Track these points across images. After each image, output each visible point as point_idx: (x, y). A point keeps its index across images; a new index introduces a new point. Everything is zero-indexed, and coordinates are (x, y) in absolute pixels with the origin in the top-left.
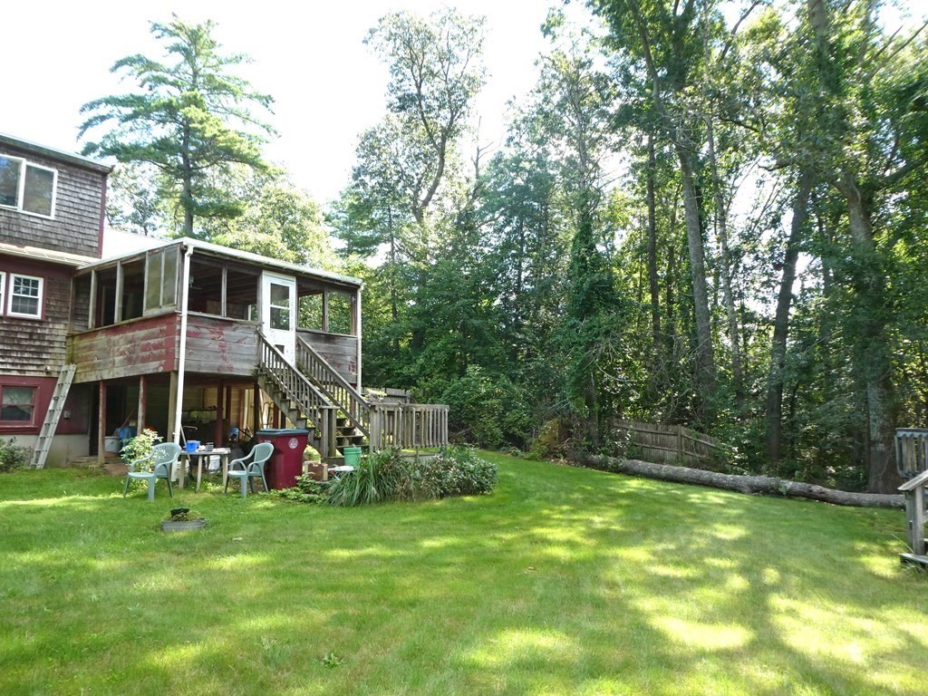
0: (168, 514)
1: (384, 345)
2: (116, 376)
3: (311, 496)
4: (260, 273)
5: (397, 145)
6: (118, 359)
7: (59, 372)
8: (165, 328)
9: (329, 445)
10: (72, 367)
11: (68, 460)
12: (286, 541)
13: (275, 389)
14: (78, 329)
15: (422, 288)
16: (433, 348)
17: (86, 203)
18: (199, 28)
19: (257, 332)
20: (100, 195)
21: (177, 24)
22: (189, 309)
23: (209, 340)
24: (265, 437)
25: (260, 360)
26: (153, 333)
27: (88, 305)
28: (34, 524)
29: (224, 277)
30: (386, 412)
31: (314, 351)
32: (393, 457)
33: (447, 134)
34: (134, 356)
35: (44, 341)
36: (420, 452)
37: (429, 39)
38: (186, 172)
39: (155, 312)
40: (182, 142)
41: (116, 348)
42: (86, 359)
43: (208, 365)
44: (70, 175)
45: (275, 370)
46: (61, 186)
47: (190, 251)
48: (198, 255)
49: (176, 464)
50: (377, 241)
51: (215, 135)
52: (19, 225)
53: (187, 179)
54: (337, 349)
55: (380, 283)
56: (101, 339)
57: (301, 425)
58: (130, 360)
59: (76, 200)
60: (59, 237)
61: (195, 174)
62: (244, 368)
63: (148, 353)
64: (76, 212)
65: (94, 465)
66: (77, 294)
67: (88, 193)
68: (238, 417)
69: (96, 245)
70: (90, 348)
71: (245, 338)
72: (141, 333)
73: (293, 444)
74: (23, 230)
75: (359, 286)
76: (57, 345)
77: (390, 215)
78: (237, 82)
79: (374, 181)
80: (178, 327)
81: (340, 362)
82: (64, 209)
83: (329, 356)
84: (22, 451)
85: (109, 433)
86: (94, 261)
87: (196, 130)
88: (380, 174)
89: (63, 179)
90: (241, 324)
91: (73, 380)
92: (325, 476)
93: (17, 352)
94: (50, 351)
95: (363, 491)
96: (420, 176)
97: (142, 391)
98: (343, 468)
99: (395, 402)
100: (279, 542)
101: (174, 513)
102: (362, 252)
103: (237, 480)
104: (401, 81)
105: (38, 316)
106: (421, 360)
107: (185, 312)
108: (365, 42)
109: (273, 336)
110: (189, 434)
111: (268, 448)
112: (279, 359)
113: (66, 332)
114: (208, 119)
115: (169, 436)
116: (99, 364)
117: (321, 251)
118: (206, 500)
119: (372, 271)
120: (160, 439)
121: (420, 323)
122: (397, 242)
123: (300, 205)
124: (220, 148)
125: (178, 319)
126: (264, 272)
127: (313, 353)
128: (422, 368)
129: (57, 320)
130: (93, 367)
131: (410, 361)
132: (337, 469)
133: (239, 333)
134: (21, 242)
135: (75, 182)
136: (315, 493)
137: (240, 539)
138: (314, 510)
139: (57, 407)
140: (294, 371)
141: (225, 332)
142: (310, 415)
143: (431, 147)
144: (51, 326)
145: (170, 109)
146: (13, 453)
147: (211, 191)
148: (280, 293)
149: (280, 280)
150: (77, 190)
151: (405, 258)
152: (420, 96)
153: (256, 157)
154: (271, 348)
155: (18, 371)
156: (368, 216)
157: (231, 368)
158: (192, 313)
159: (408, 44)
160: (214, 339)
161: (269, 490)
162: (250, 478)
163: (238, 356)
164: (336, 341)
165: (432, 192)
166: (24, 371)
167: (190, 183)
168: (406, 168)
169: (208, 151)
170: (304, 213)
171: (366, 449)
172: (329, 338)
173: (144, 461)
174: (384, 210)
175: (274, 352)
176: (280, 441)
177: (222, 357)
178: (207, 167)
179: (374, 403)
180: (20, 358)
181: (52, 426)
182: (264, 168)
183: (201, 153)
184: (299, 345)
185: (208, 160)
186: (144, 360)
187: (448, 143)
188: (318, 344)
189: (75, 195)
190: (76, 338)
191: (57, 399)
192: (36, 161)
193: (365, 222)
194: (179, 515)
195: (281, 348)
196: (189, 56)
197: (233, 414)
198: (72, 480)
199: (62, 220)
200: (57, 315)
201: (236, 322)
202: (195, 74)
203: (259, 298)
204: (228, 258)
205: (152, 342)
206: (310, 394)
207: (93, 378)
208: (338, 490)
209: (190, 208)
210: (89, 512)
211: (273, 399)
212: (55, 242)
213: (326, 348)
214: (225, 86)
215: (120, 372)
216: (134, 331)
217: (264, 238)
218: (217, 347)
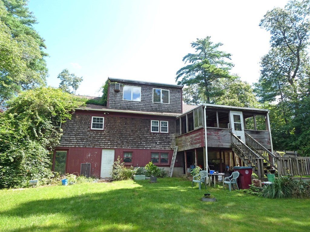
0: (204, 195)
1: (283, 134)
2: (188, 149)
3: (255, 192)
4: (229, 112)
5: (278, 58)
6: (189, 143)
7: (174, 148)
8: (200, 133)
9: (261, 173)
10: (177, 147)
11: (178, 175)
12: (245, 210)
13: (239, 152)
14: (178, 135)
15: (297, 110)
16: (306, 134)
17: (177, 98)
18: (205, 39)
19: (230, 132)
20: (180, 95)
21: (199, 41)
22: (207, 126)
23: (214, 136)
24: (236, 170)
25: (232, 142)
26: (197, 135)
27: (180, 128)
28: (166, 195)
29: (217, 114)
30: (284, 160)
31: (252, 137)
32: (289, 179)
33: (299, 48)
34: (193, 142)
35: (169, 139)
36: (303, 177)
37: (286, 16)
38: (206, 84)
39: (197, 128)
40: (203, 76)
41: (188, 140)
42: (180, 144)
43: (215, 144)
44: (173, 91)
45: (238, 145)
46: (170, 94)
47: (205, 107)
48: (208, 108)
49: (207, 178)
50: (275, 95)
51: (213, 71)
52: (161, 107)
53: (206, 86)
54: (261, 136)
55: (278, 110)
56: (184, 138)
57: (250, 165)
58: (192, 144)
59: (175, 98)
60: (171, 109)
61: (208, 84)
62: (227, 145)
63: (196, 141)
64: (175, 101)
65: (185, 177)
66: (177, 125)
67: (178, 95)
68: (228, 162)
69: (181, 110)
70: (181, 141)
71: (226, 134)
72: (194, 135)
73: (247, 172)
74: (162, 108)
75: (267, 112)
76: (173, 140)
77: (279, 84)
78: (218, 53)
79: (270, 73)
80: (204, 132)
81: (263, 141)
82: (172, 101)
83: (258, 139)
84: (166, 172)
85: (188, 167)
86: (180, 114)
87: (207, 71)
88: (272, 70)
89: (171, 92)
90: (224, 130)
91: (178, 150)
92: (261, 185)
93: (163, 143)
94: (171, 142)
95: (277, 192)
96: (289, 67)
97: (196, 154)
98: (267, 182)
99: (288, 156)
100: (242, 210)
101: (205, 195)
102: (269, 100)
103: (227, 184)
104: (276, 35)
105: (168, 132)
106: (300, 139)
107: (206, 127)
108: (260, 25)
109: (236, 133)
110: (210, 168)
111: (237, 173)
112: (239, 141)
113: (175, 136)
114: (210, 66)
115: (205, 168)
116: (184, 145)
117: (253, 102)
118: (217, 191)
119: (274, 106)
120: (202, 169)
121: (297, 124)
122: (283, 94)
123: (243, 87)
124: (215, 74)
125: (204, 130)
126: (230, 111)
127: (252, 138)
128: (301, 142)
129: (172, 133)
130: (182, 147)
131: (295, 140)
132: (265, 183)
133: (224, 133)
134: (162, 112)
135: (174, 92)
136: (257, 192)
137: (227, 207)
138: (257, 199)
139: (174, 158)
140: (244, 145)
141: (219, 133)
142: (252, 161)
143: (293, 55)
144: (171, 135)
145: (199, 66)
146: (164, 172)
147: (214, 88)
148: (237, 118)
149: (236, 113)
150: (175, 95)
151: (288, 100)
152: (285, 38)
153: (227, 74)
154: (235, 137)
155: (164, 148)
156: (270, 86)
157: (222, 145)
158: (208, 127)
159: (277, 20)
160: (216, 135)
161: (239, 189)
162: (232, 184)
163: (225, 141)
164: (261, 133)
165: (295, 72)
166: (165, 148)
167: (207, 87)
168: (283, 66)
169: (212, 76)
170: (245, 90)
171: (277, 175)
172: (257, 133)
173: (197, 176)
174: (276, 83)
175: (237, 139)
176: (242, 171)
177: (219, 141)
178: (212, 81)
179: (278, 157)
180: (164, 145)
181: (173, 164)
182: (230, 77)
183: (210, 78)
184: (246, 136)
185: (212, 79)
186: (196, 144)
187: (301, 52)
188: (253, 135)
189: (174, 96)
190: (178, 138)
191: (174, 157)
192: (164, 89)
193: (269, 89)
194: (207, 196)
195: (239, 137)
196: (203, 49)
197: (226, 161)
198: (179, 181)
199: (172, 104)
200: (172, 131)
201: (222, 129)
202: (205, 54)
203: (230, 120)
204: (218, 108)
205: (197, 138)
206: (252, 154)
207: (182, 150)
208: (266, 192)
209: (208, 95)
210: (182, 192)
211: (238, 156)
212: (170, 110)
213: (257, 136)
214: (215, 55)
215: (189, 148)
216: (192, 134)
217: (232, 100)
218: (217, 138)
